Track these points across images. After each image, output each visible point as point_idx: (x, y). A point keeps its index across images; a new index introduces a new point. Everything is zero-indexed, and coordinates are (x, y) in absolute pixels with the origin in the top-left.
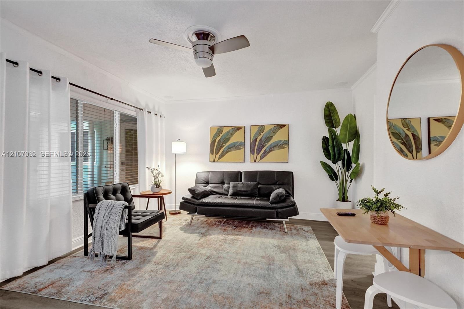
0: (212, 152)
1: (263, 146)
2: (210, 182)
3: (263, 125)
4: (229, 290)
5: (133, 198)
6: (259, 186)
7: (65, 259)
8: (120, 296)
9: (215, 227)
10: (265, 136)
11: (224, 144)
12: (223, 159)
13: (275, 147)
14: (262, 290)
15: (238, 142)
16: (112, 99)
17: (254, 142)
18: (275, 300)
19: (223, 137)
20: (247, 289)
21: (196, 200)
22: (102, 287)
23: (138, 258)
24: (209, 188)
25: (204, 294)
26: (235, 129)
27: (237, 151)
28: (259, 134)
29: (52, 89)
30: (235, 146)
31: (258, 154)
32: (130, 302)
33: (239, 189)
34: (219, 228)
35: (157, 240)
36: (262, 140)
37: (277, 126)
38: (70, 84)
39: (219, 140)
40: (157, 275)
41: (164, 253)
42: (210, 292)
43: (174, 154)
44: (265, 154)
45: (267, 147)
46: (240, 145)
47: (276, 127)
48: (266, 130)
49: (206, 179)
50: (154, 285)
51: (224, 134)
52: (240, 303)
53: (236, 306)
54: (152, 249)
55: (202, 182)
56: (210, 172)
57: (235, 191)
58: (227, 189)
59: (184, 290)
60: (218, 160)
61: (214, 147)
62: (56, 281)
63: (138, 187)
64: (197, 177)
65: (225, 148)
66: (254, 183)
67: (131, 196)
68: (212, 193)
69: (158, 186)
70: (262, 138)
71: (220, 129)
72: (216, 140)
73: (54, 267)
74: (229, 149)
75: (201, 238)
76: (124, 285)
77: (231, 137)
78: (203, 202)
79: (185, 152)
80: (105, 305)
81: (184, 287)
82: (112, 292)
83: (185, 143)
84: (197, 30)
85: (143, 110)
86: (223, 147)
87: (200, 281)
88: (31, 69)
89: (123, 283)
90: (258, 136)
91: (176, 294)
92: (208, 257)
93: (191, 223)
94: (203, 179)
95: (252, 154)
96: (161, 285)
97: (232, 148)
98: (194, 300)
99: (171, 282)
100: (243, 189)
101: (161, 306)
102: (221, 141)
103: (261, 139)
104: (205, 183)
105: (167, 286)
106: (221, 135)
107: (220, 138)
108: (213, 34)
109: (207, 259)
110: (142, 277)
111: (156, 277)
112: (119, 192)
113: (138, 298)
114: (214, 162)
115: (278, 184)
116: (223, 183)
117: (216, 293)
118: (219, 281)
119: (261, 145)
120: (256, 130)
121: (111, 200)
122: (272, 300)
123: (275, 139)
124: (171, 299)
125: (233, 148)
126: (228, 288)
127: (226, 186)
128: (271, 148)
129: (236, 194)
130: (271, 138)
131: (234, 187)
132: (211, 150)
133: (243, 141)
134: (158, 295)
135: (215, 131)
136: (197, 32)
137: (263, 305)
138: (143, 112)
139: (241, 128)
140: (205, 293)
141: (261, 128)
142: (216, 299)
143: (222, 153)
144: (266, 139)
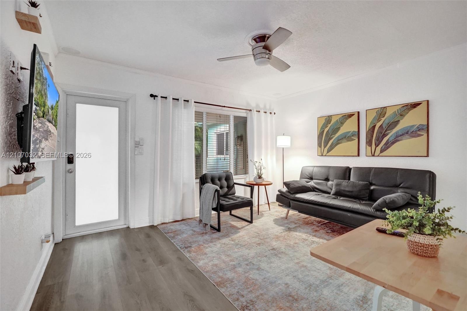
0: (320, 145)
1: (385, 135)
2: (313, 178)
3: (383, 107)
4: (264, 280)
5: (235, 185)
6: (372, 188)
7: (191, 220)
8: (195, 251)
9: (308, 226)
10: (387, 122)
11: (334, 136)
12: (331, 153)
13: (403, 135)
14: (293, 294)
15: (349, 132)
16: (224, 107)
17: (372, 130)
18: (298, 308)
19: (332, 128)
20: (280, 287)
21: (290, 194)
22: (192, 242)
23: (225, 232)
24: (312, 183)
25: (241, 273)
26: (346, 117)
27: (349, 143)
28: (378, 119)
29: (184, 108)
30: (346, 136)
31: (378, 146)
32: (196, 257)
33: (343, 188)
34: (311, 228)
35: (247, 223)
36: (383, 127)
37: (407, 105)
38: (195, 102)
39: (328, 131)
40: (225, 247)
41: (244, 234)
42: (247, 275)
43: (282, 148)
44: (388, 145)
45: (391, 136)
46: (353, 135)
47: (405, 108)
48: (389, 113)
49: (310, 174)
50: (217, 253)
51: (333, 123)
52: (261, 293)
53: (256, 294)
54: (239, 229)
55: (305, 177)
56: (315, 166)
57: (338, 191)
58: (331, 187)
59: (231, 265)
60: (326, 154)
61: (322, 139)
62: (177, 231)
63: (248, 177)
64: (302, 172)
65: (334, 140)
66: (364, 182)
67: (233, 183)
68: (313, 189)
69: (260, 177)
70: (382, 124)
71: (329, 119)
72: (324, 131)
73: (183, 223)
74: (338, 140)
75: (284, 232)
76: (202, 245)
77: (342, 126)
78: (296, 198)
79: (290, 146)
80: (184, 253)
81: (234, 263)
82: (193, 247)
83: (290, 137)
84: (253, 36)
85: (252, 110)
86: (332, 138)
87: (248, 264)
88: (173, 99)
89: (203, 244)
90: (377, 123)
91: (224, 264)
92: (273, 249)
93: (287, 217)
94: (308, 174)
95: (368, 146)
96: (221, 254)
97: (342, 139)
98: (231, 274)
99: (228, 256)
100: (347, 189)
101: (209, 268)
102: (330, 132)
103: (380, 126)
104: (310, 178)
105: (223, 257)
106: (329, 125)
107: (328, 128)
108: (269, 35)
109: (270, 250)
110: (216, 245)
111: (223, 248)
112: (224, 179)
113: (202, 256)
114: (322, 155)
115: (401, 187)
116: (327, 180)
117: (250, 277)
118: (263, 270)
119: (382, 133)
120: (374, 114)
121: (215, 185)
122: (294, 307)
123: (404, 124)
124: (218, 266)
125: (344, 139)
126: (264, 278)
127: (330, 183)
128: (397, 137)
129: (339, 194)
130: (397, 123)
131: (337, 185)
132: (319, 142)
133: (356, 131)
134: (213, 260)
135: (323, 121)
136: (255, 38)
137: (281, 305)
138: (252, 112)
139: (354, 114)
140: (243, 273)
141: (381, 111)
142: (247, 281)
143: (331, 146)
144: (389, 126)
